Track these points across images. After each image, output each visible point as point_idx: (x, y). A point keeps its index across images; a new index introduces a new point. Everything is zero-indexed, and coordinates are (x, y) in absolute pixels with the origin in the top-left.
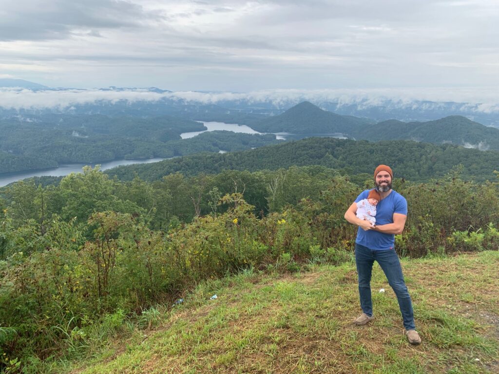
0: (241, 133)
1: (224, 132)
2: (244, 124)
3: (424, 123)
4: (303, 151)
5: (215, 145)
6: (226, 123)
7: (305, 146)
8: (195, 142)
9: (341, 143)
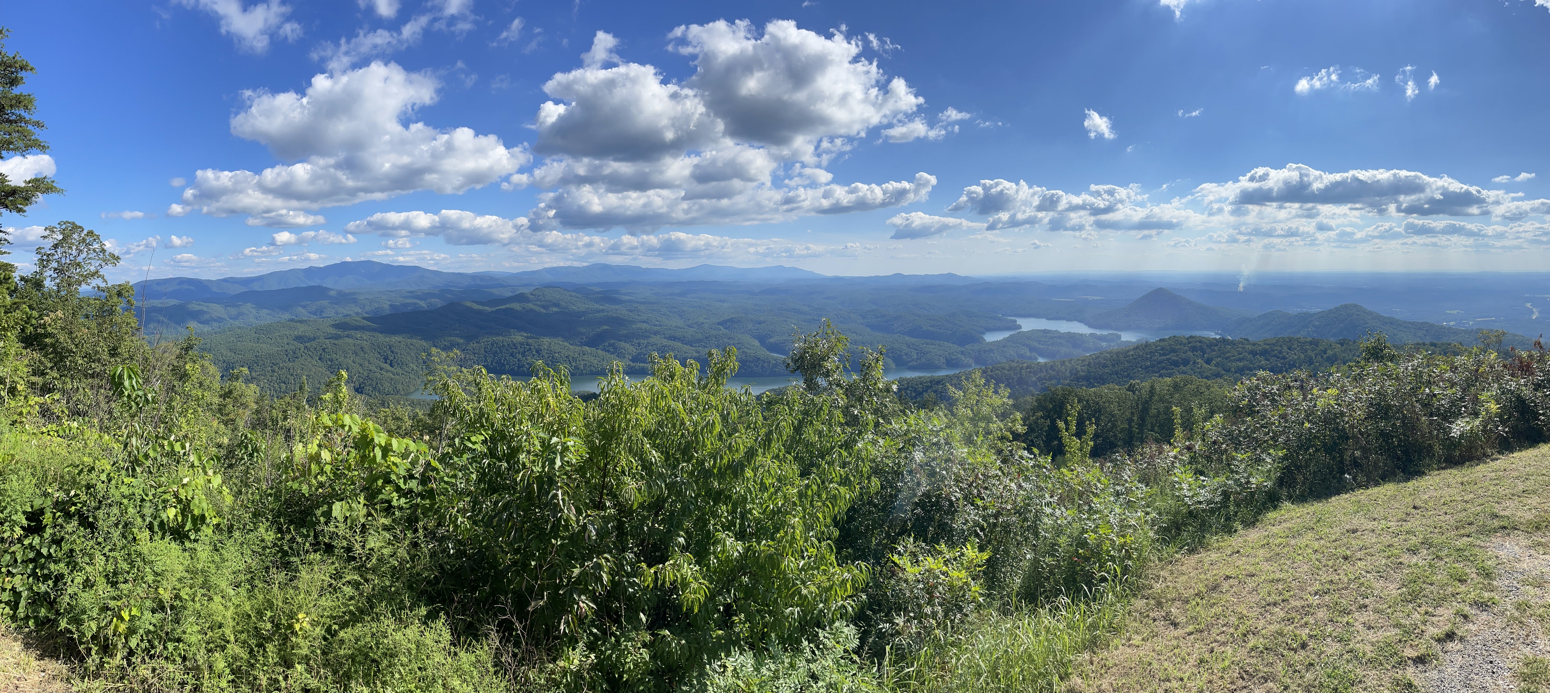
0: (1069, 333)
1: (1045, 331)
2: (1076, 320)
3: (1315, 314)
4: (1160, 356)
5: (1032, 349)
6: (1048, 319)
7: (1162, 349)
8: (1004, 346)
9: (1213, 343)
